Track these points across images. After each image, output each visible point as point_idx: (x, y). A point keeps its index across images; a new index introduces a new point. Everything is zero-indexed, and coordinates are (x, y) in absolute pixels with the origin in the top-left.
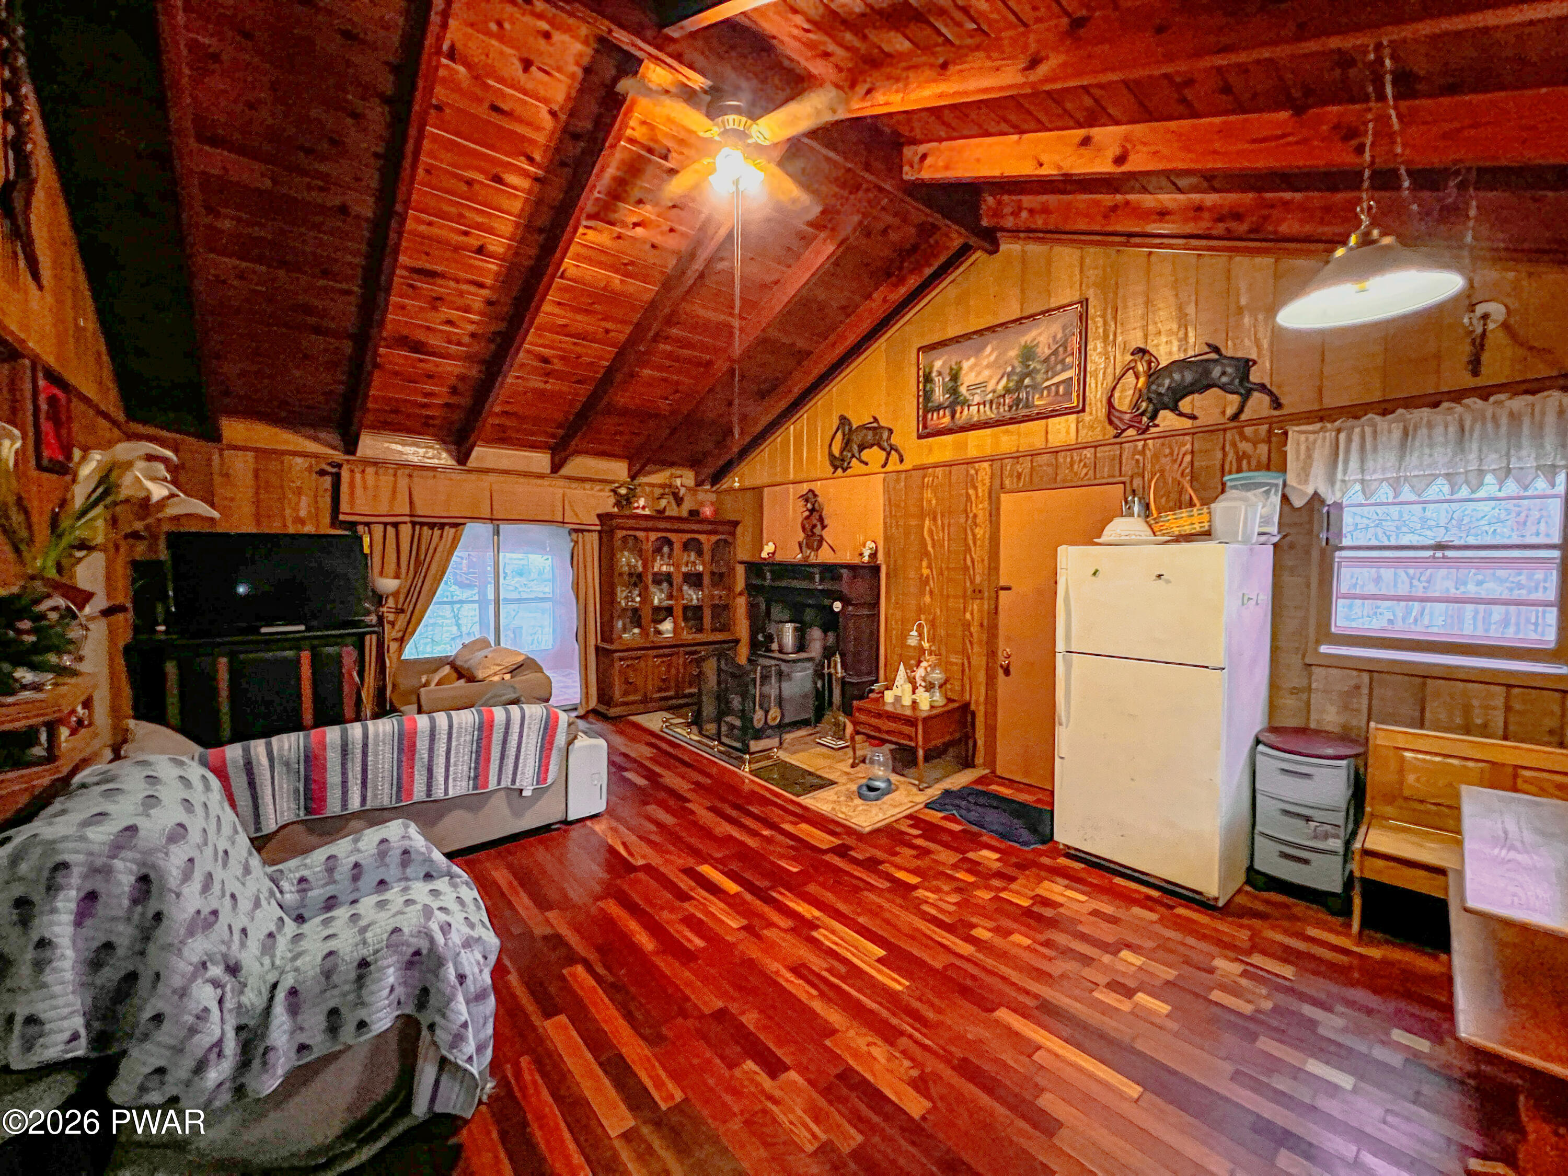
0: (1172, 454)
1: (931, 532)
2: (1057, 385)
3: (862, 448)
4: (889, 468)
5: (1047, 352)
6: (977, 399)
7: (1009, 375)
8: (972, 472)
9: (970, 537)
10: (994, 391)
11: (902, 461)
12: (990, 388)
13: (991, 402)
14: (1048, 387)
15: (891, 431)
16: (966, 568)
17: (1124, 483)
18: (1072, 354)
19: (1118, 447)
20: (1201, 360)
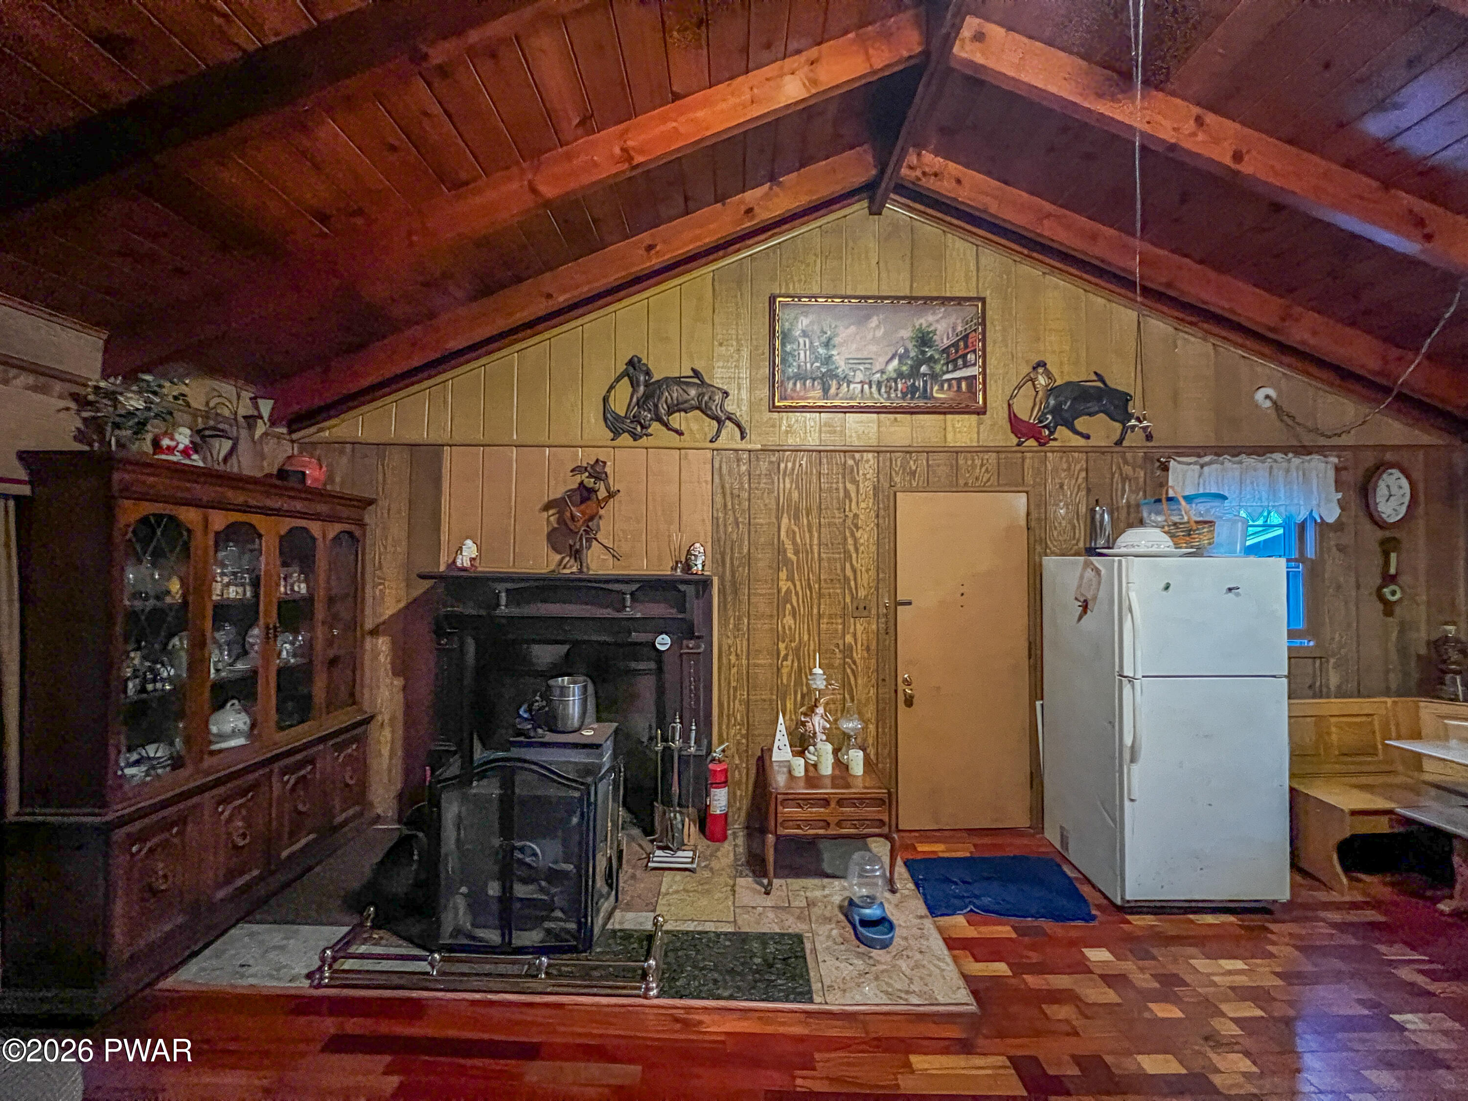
0: (1069, 469)
1: (791, 534)
2: (959, 380)
3: (676, 408)
4: (721, 442)
5: (946, 343)
6: (859, 377)
7: (902, 358)
8: (850, 462)
9: (850, 541)
10: (883, 372)
11: (743, 438)
12: (878, 367)
13: (879, 384)
14: (949, 380)
15: (726, 394)
16: (846, 580)
17: (1027, 492)
18: (974, 351)
19: (1020, 455)
20: (1090, 387)
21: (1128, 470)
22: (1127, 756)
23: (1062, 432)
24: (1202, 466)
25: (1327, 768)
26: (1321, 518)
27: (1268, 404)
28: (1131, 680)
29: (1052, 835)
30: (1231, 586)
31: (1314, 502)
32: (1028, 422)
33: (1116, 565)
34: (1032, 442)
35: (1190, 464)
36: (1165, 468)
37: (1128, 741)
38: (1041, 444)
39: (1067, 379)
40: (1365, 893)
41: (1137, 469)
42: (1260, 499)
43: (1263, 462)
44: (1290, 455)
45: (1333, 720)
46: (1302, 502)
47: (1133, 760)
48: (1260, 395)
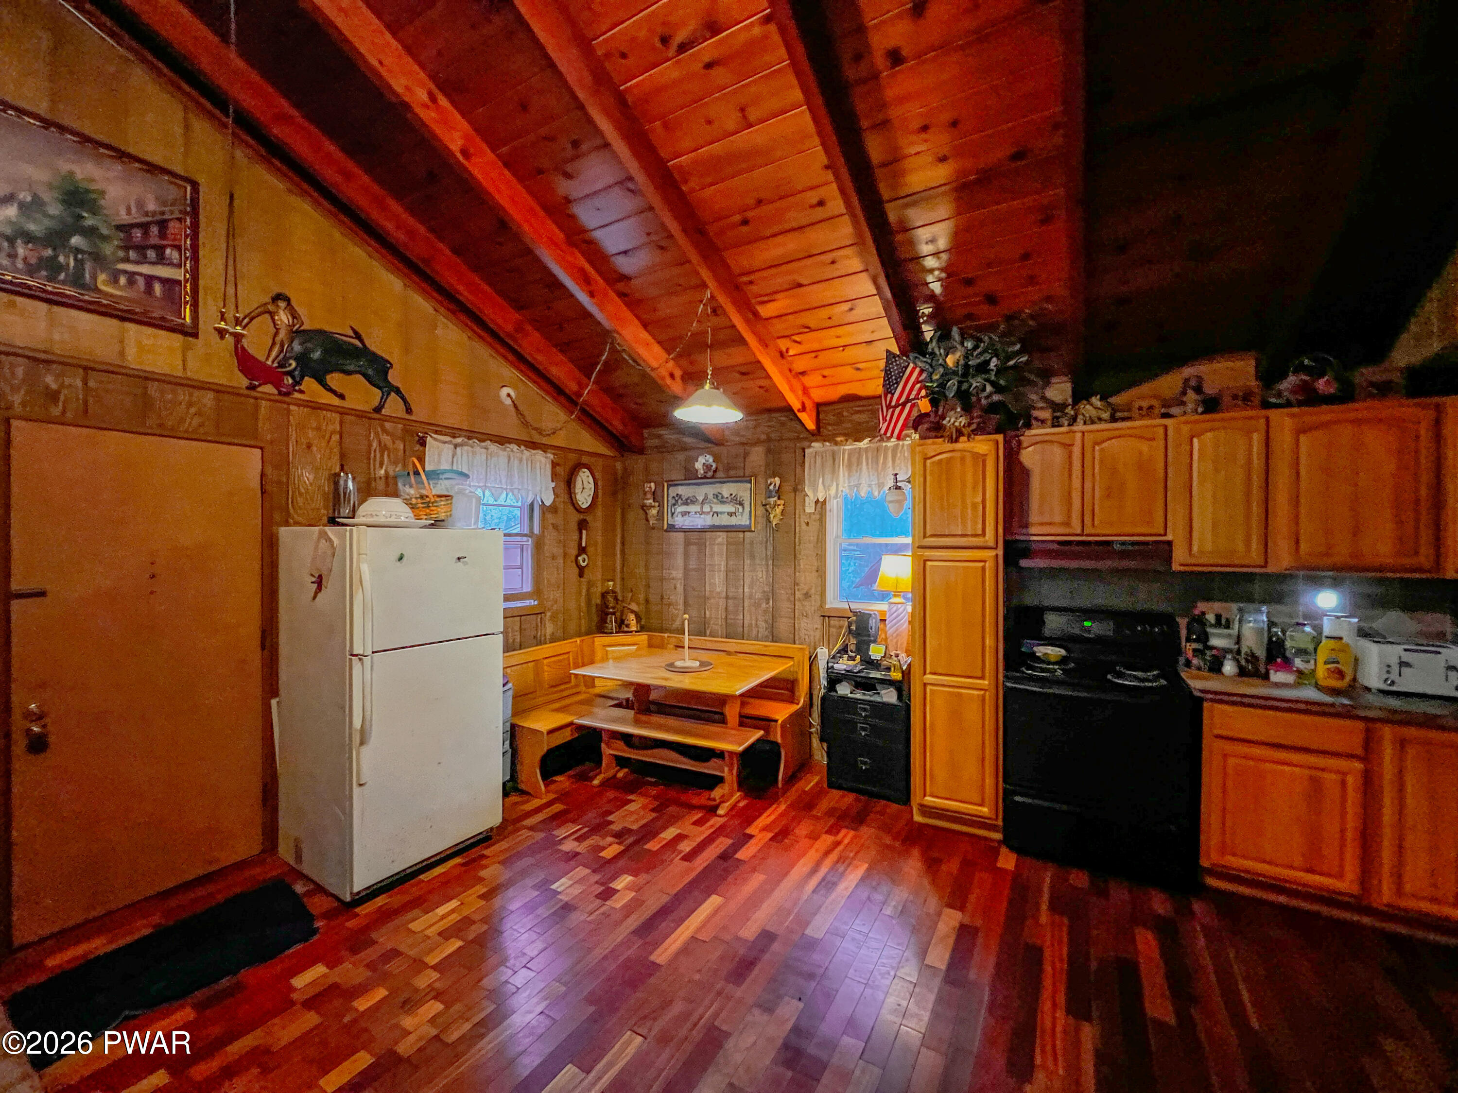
0: (318, 428)
5: (125, 218)
7: (26, 207)
14: (129, 273)
17: (261, 448)
18: (178, 248)
19: (252, 401)
20: (345, 342)
21: (386, 439)
22: (356, 739)
23: (309, 384)
24: (456, 446)
25: (540, 700)
26: (542, 502)
27: (508, 402)
28: (360, 657)
29: (285, 851)
30: (460, 556)
31: (538, 488)
32: (264, 364)
33: (348, 534)
34: (269, 389)
35: (445, 442)
36: (423, 443)
37: (357, 723)
38: (280, 393)
39: (317, 326)
40: (556, 792)
41: (397, 442)
42: (501, 482)
43: (505, 450)
44: (523, 447)
45: (545, 661)
46: (530, 488)
47: (362, 743)
48: (505, 391)
